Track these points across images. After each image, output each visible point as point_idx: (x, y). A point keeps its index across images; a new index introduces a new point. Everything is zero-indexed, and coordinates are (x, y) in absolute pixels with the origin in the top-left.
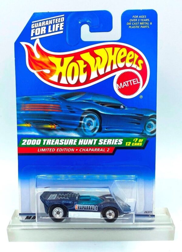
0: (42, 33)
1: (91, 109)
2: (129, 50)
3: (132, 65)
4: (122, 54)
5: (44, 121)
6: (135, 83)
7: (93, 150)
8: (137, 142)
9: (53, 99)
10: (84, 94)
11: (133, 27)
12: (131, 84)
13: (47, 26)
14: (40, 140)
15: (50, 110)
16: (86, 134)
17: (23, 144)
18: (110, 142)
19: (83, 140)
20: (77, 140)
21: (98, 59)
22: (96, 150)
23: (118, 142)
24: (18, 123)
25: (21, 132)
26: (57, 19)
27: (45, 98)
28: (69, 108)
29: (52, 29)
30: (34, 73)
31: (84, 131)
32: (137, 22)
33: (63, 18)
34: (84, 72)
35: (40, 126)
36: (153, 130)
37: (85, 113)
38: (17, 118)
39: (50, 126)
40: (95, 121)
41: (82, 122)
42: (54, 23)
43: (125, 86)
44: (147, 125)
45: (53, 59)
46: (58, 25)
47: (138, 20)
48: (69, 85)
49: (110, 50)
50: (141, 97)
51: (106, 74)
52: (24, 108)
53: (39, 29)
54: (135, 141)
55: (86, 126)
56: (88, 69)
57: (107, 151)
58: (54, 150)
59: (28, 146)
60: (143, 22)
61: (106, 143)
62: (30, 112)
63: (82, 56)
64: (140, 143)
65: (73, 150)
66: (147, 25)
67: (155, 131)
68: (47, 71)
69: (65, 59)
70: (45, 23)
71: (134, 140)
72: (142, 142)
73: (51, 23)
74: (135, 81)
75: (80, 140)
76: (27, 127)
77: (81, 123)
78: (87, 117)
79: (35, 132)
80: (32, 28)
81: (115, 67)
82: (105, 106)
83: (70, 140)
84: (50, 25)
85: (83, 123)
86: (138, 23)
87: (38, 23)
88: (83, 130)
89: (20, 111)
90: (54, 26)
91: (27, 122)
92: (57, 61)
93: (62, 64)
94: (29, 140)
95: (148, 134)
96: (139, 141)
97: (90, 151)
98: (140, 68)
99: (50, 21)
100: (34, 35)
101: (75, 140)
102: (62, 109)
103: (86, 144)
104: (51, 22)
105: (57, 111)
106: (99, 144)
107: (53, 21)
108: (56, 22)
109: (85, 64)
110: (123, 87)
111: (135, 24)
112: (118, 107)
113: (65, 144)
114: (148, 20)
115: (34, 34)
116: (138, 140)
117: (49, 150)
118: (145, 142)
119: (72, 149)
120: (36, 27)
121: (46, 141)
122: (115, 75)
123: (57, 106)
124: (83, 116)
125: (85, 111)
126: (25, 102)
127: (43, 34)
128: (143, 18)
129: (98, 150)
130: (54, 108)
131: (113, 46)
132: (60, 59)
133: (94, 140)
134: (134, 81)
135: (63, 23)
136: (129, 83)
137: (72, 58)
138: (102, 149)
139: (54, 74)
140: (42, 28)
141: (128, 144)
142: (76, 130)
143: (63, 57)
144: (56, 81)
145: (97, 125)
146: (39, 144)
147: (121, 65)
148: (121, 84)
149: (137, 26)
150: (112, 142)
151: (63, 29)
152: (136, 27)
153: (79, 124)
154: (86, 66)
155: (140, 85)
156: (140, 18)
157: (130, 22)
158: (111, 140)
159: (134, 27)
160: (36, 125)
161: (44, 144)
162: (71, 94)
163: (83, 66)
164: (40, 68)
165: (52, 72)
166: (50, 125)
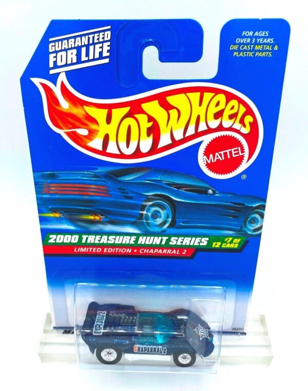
0: (69, 62)
1: (159, 193)
2: (229, 97)
3: (234, 123)
4: (218, 104)
5: (81, 209)
6: (235, 154)
7: (160, 251)
8: (231, 242)
9: (96, 176)
10: (147, 172)
11: (241, 54)
12: (229, 157)
13: (79, 49)
14: (77, 237)
15: (92, 194)
16: (150, 229)
17: (51, 241)
18: (187, 241)
19: (145, 238)
20: (135, 237)
21: (173, 113)
22: (165, 251)
23: (201, 242)
24: (40, 211)
25: (45, 225)
26: (98, 34)
27: (81, 175)
28: (122, 191)
29: (87, 55)
30: (59, 135)
31: (147, 226)
32: (251, 44)
33: (109, 33)
34: (148, 135)
35: (76, 216)
36: (257, 226)
37: (148, 199)
38: (38, 205)
39: (92, 217)
40: (165, 211)
41: (145, 212)
42: (91, 42)
43: (218, 160)
44: (249, 219)
45: (92, 111)
46: (100, 48)
47: (251, 41)
48: (122, 156)
49: (195, 96)
50: (244, 177)
51: (185, 140)
52: (47, 189)
53: (64, 53)
54: (228, 242)
55: (150, 218)
56: (154, 131)
57: (183, 253)
58: (99, 250)
59: (59, 244)
60: (261, 44)
61: (182, 242)
62: (57, 196)
63: (145, 106)
64: (235, 243)
65: (129, 251)
66: (268, 51)
67: (261, 228)
68: (83, 132)
69: (114, 111)
70: (75, 42)
71: (226, 239)
72: (238, 242)
73: (86, 43)
74: (237, 152)
75: (141, 238)
76: (56, 218)
77: (142, 215)
78: (152, 206)
79: (69, 225)
80: (50, 50)
81: (202, 127)
82: (182, 190)
83: (125, 237)
84: (85, 45)
85: (145, 215)
86: (250, 47)
87: (60, 42)
88: (146, 224)
89: (42, 194)
90: (91, 48)
91: (54, 211)
92: (100, 115)
93: (109, 120)
94: (59, 236)
95: (249, 233)
96: (234, 242)
97: (156, 252)
98: (246, 130)
99: (83, 38)
100: (56, 66)
101: (133, 238)
102: (111, 193)
103: (150, 243)
104: (85, 40)
105: (103, 195)
106: (171, 243)
107: (89, 38)
108: (96, 41)
109: (149, 121)
110: (215, 161)
111: (245, 48)
112: (203, 191)
113: (117, 242)
114: (271, 41)
115: (55, 62)
116: (232, 240)
117: (92, 250)
118: (242, 243)
119: (128, 249)
120: (57, 49)
121: (87, 238)
122: (202, 142)
123: (102, 188)
124: (144, 203)
125: (150, 197)
126: (49, 181)
127: (72, 64)
128: (262, 37)
129: (169, 251)
130: (97, 190)
131: (202, 90)
132: (105, 111)
133: (163, 238)
134: (234, 151)
135: (109, 43)
136: (225, 154)
137: (127, 110)
138: (175, 250)
139: (95, 137)
140: (69, 52)
141: (216, 245)
142: (133, 224)
143: (110, 107)
144: (100, 148)
145: (168, 217)
146: (76, 241)
147: (214, 124)
148: (211, 156)
149: (248, 53)
150: (190, 241)
151: (108, 54)
152: (246, 54)
153: (138, 215)
154: (151, 124)
155: (244, 158)
156: (257, 37)
157: (236, 44)
158: (190, 239)
159: (243, 55)
160: (69, 215)
161: (84, 241)
162: (127, 170)
163: (145, 124)
164: (70, 126)
165: (92, 133)
166: (92, 215)
